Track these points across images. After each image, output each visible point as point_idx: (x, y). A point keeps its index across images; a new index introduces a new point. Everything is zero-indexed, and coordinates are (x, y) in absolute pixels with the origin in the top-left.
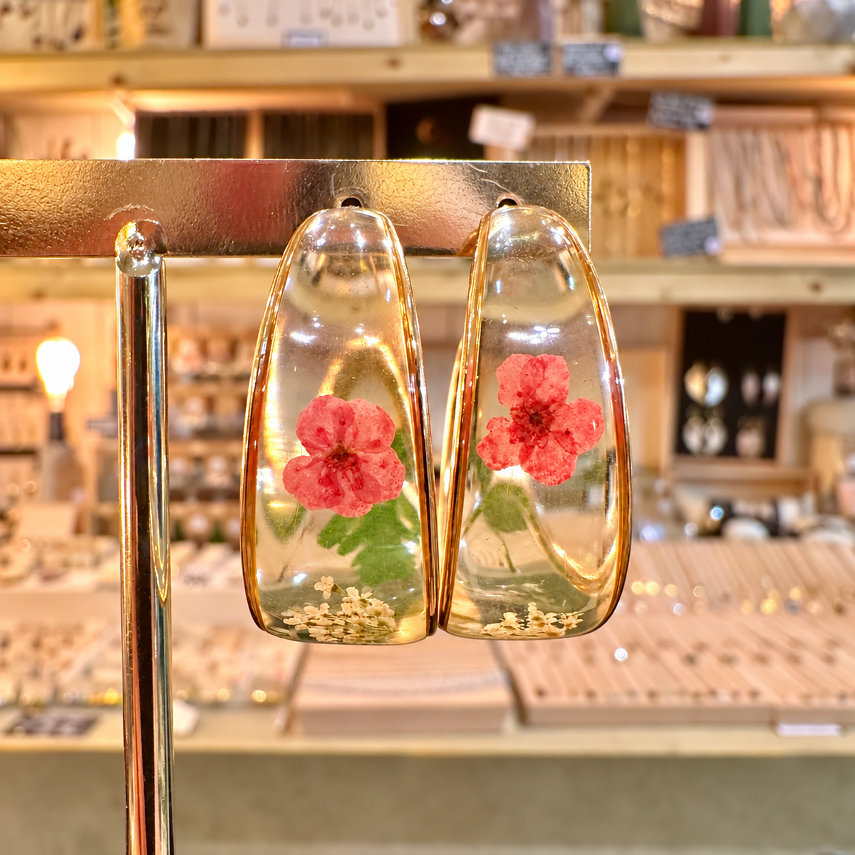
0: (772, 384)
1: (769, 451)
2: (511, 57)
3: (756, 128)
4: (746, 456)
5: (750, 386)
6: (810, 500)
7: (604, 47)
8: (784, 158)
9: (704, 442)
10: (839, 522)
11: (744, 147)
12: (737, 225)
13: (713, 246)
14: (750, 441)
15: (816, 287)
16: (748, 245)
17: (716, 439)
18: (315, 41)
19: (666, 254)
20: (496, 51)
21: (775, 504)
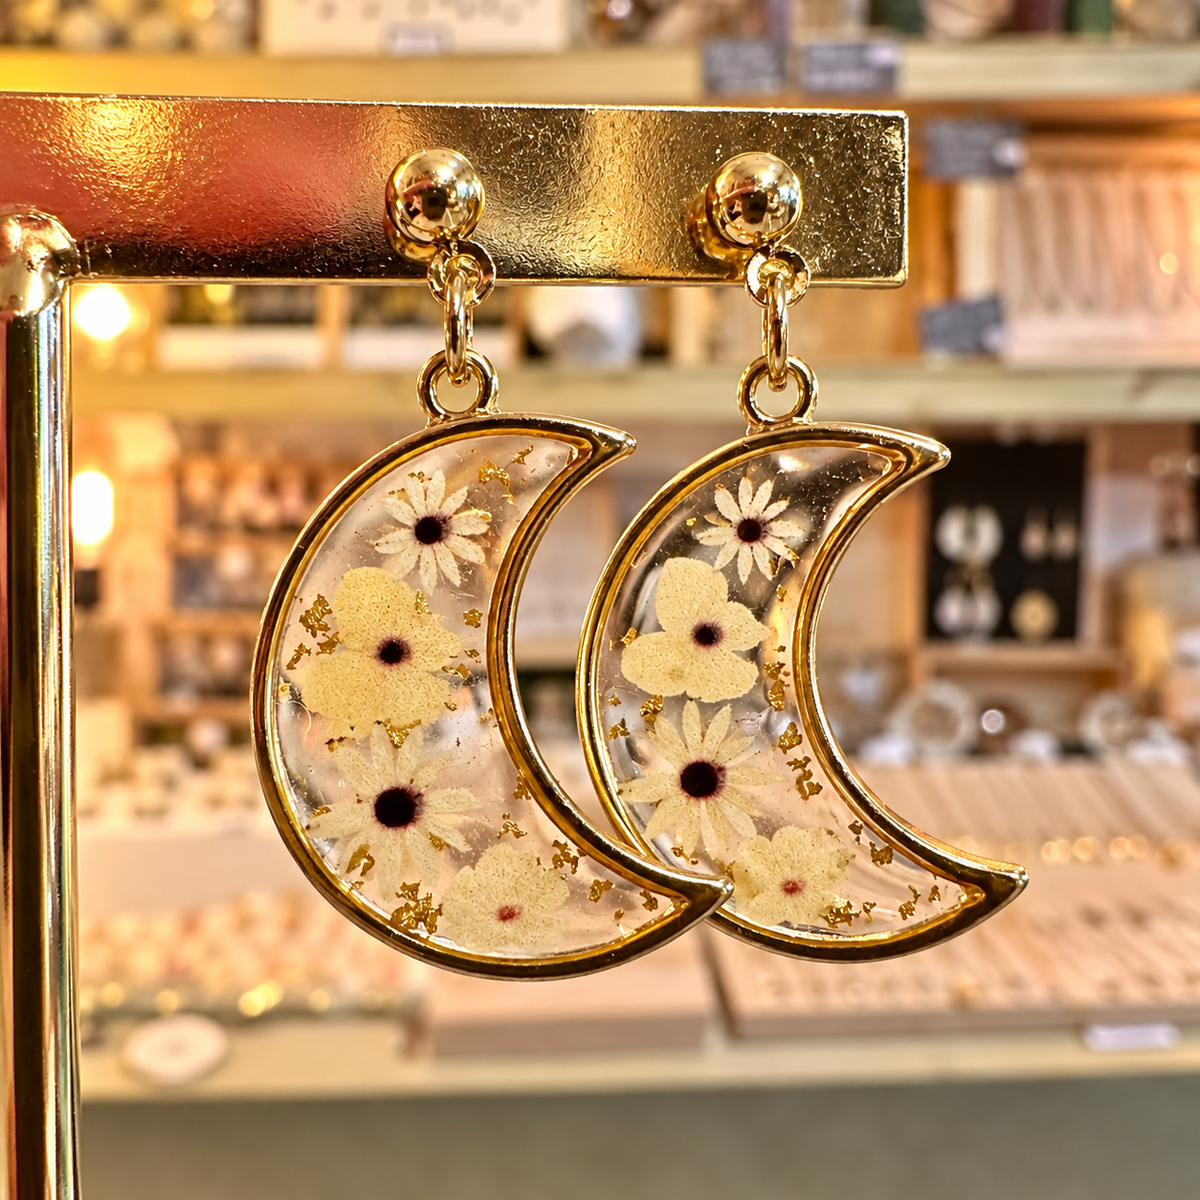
1: (1066, 628)
5: (1034, 540)
13: (994, 338)
18: (431, 44)
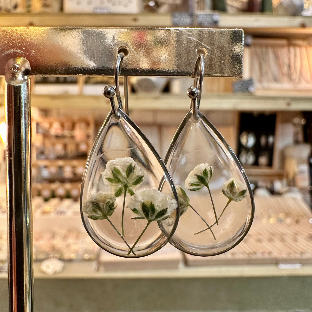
0: (271, 139)
1: (270, 164)
2: (179, 18)
3: (267, 46)
4: (262, 165)
5: (263, 140)
6: (285, 181)
7: (212, 15)
8: (277, 57)
9: (247, 160)
10: (295, 189)
11: (262, 53)
12: (260, 81)
13: (252, 89)
14: (263, 160)
15: (289, 104)
16: (264, 89)
17: (251, 159)
18: (106, 11)
19: (234, 91)
20: (173, 16)
21: (272, 183)
